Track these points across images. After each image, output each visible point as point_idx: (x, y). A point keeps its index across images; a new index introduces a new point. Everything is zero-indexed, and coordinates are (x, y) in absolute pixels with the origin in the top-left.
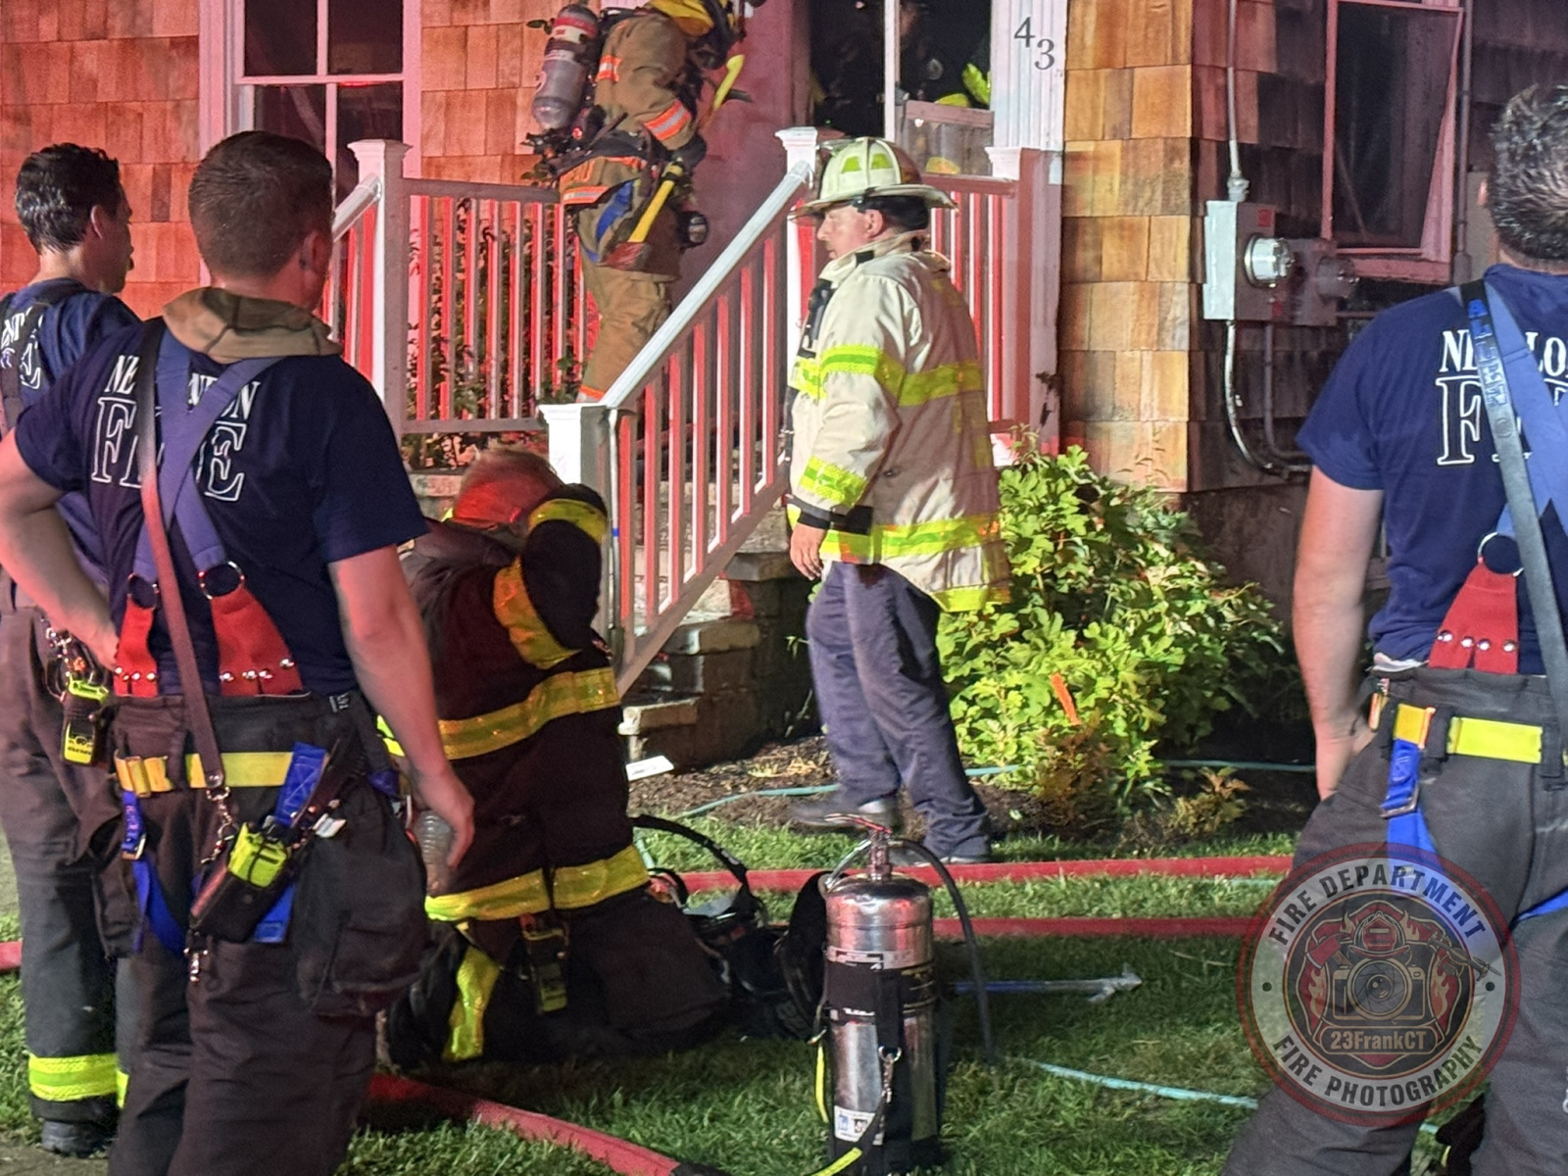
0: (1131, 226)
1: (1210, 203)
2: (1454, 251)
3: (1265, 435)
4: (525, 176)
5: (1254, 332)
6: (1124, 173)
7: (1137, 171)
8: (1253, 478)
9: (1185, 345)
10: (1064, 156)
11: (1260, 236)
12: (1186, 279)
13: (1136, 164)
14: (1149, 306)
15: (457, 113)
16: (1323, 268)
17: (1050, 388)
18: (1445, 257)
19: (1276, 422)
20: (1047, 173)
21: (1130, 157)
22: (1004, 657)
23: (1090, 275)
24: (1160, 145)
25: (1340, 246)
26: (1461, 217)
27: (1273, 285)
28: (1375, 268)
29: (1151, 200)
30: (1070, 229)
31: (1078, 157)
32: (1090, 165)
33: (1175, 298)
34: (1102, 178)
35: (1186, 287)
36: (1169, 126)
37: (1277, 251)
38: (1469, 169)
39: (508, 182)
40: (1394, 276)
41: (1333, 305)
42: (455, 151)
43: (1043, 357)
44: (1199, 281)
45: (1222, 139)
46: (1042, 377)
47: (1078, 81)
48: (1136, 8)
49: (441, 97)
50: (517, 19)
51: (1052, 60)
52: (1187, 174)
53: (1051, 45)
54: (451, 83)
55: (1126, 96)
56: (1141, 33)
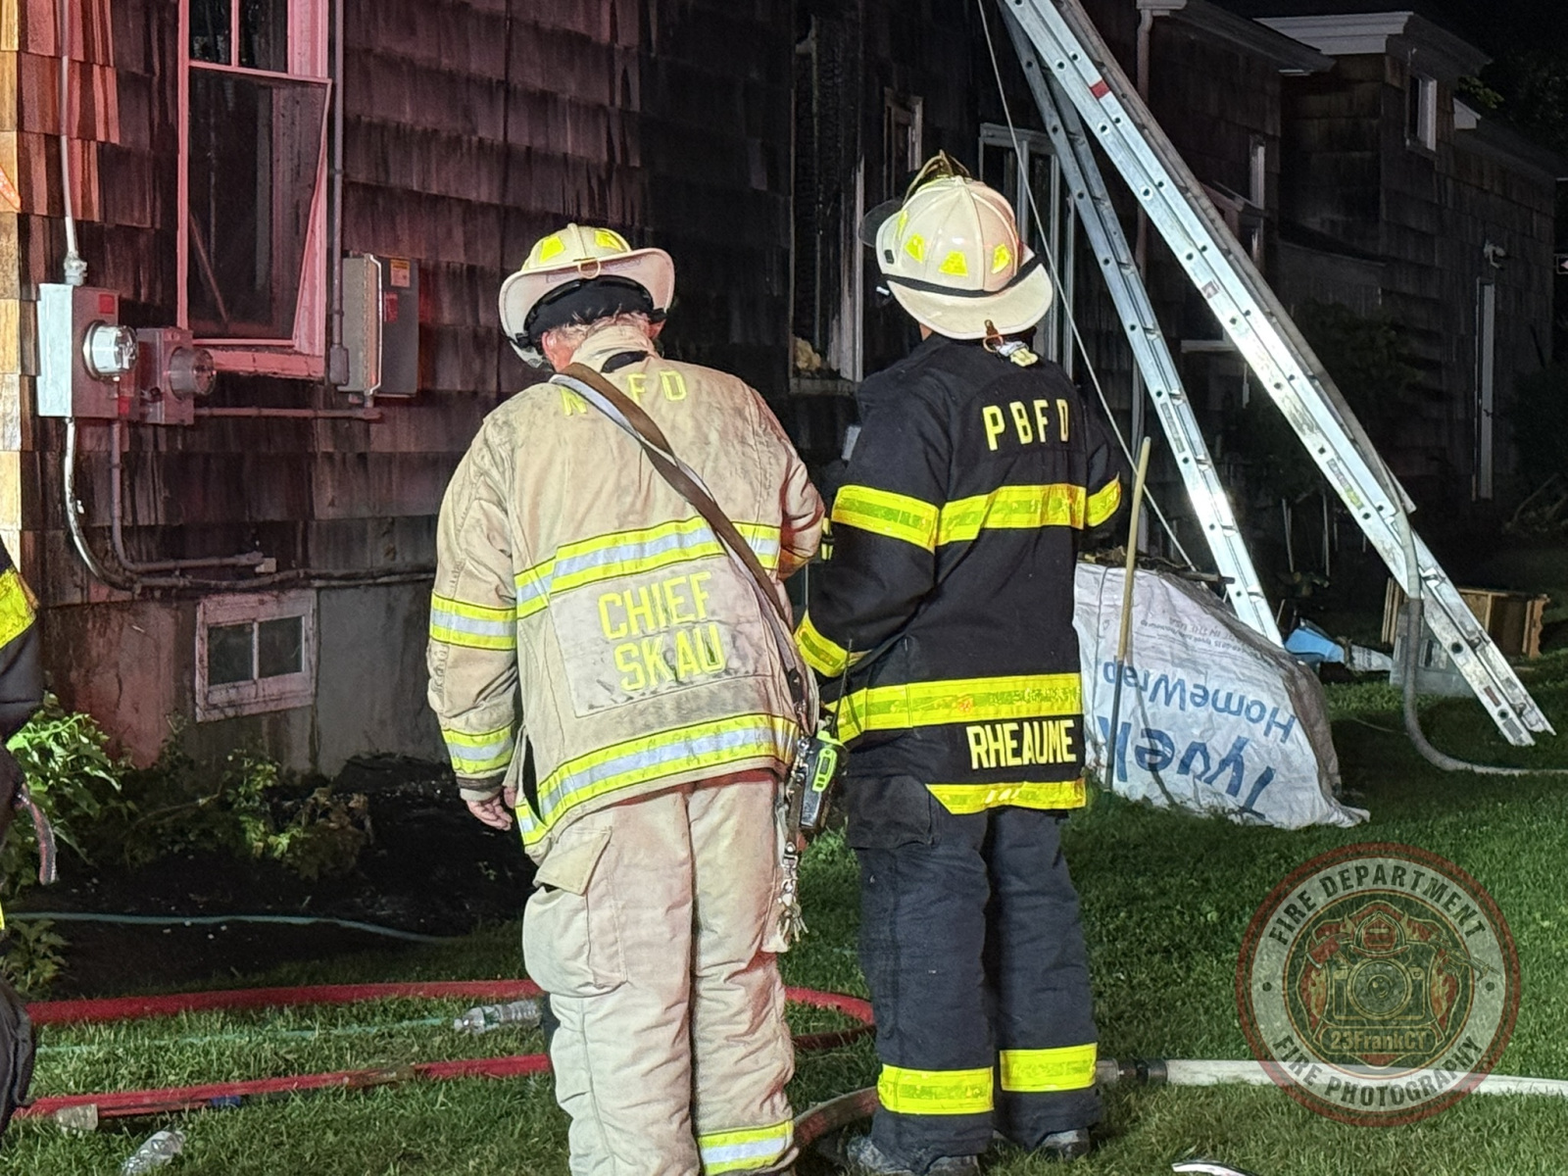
1: (43, 287)
2: (329, 343)
3: (113, 546)
5: (100, 430)
8: (100, 593)
9: (17, 446)
11: (101, 323)
12: (17, 371)
16: (176, 362)
18: (319, 349)
19: (124, 529)
25: (195, 337)
26: (336, 306)
27: (117, 379)
28: (238, 360)
33: (6, 392)
35: (19, 379)
37: (120, 341)
38: (344, 254)
40: (261, 370)
41: (192, 403)
44: (33, 373)
45: (56, 215)
52: (15, 253)
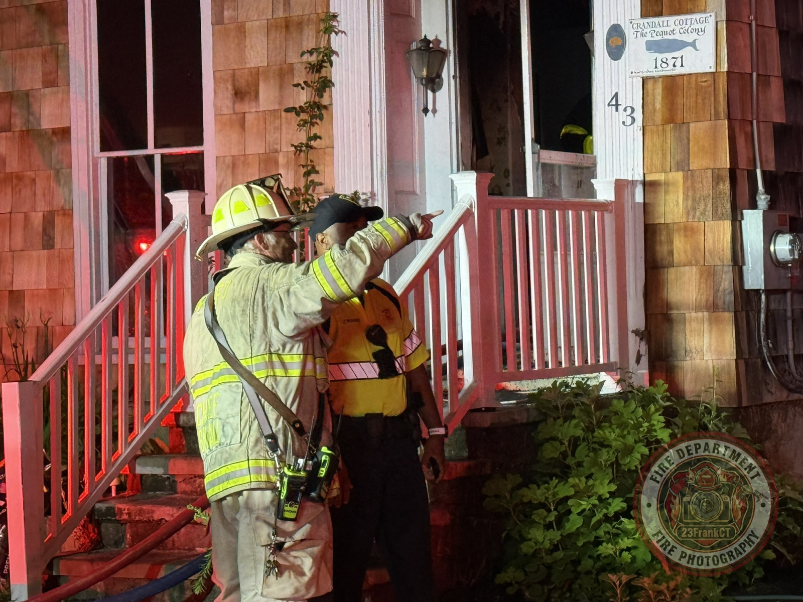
0: (692, 229)
1: (745, 211)
3: (789, 367)
5: (779, 297)
6: (685, 193)
7: (694, 191)
8: (782, 396)
9: (732, 308)
10: (645, 184)
11: (780, 232)
12: (730, 263)
13: (693, 186)
14: (707, 281)
15: (239, 170)
17: (641, 339)
19: (797, 357)
20: (633, 195)
21: (689, 181)
22: (618, 528)
23: (666, 263)
24: (709, 174)
27: (790, 265)
29: (705, 210)
30: (651, 232)
31: (654, 184)
32: (663, 189)
33: (724, 276)
34: (671, 198)
35: (731, 268)
36: (715, 161)
37: (792, 242)
43: (636, 318)
44: (741, 265)
45: (752, 168)
46: (636, 332)
47: (652, 132)
48: (689, 83)
49: (229, 160)
50: (277, 107)
51: (633, 120)
52: (728, 193)
53: (633, 110)
54: (235, 152)
55: (685, 141)
56: (693, 100)
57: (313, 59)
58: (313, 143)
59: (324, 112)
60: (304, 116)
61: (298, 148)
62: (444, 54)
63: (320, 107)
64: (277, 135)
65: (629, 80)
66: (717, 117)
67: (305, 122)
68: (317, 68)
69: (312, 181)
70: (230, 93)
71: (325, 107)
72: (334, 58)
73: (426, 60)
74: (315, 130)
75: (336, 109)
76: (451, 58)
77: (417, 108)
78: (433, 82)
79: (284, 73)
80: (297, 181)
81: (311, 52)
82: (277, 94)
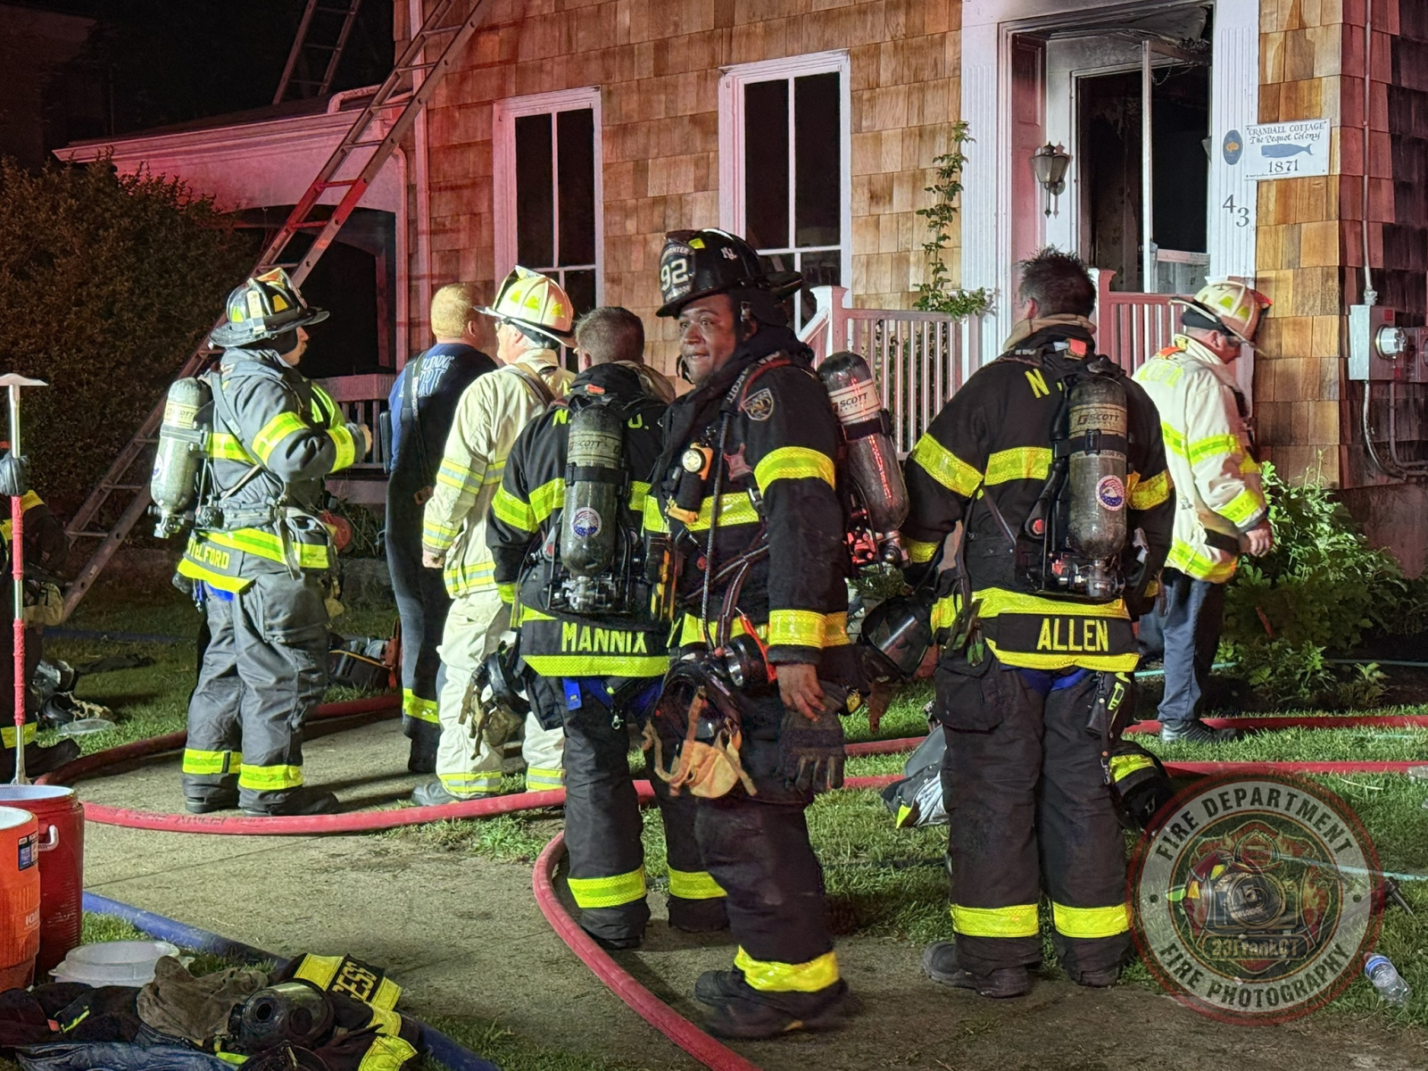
0: (1301, 323)
1: (1352, 307)
3: (1391, 452)
4: (914, 305)
5: (1382, 387)
6: (1295, 289)
7: (1304, 288)
8: (1383, 480)
9: (1337, 397)
10: (1255, 281)
11: (1386, 326)
12: (1337, 355)
13: (1303, 283)
14: (1312, 370)
15: (874, 268)
19: (1398, 444)
21: (1299, 280)
23: (1274, 355)
24: (1319, 271)
27: (1394, 357)
29: (1314, 305)
31: (1264, 281)
32: (1273, 285)
33: (1330, 368)
34: (1281, 294)
35: (1337, 360)
36: (1325, 259)
37: (1397, 336)
39: (904, 308)
42: (873, 292)
44: (1346, 356)
45: (1360, 266)
47: (1265, 233)
48: (1303, 186)
49: (864, 259)
50: (910, 209)
51: (1247, 220)
52: (1337, 289)
53: (1247, 211)
54: (869, 250)
55: (1296, 241)
56: (1306, 202)
57: (945, 164)
58: (942, 243)
59: (953, 213)
60: (934, 218)
61: (928, 248)
62: (1067, 159)
63: (949, 209)
64: (909, 236)
65: (1244, 184)
66: (1329, 218)
67: (936, 223)
68: (948, 173)
69: (941, 278)
70: (867, 195)
71: (954, 209)
72: (963, 164)
73: (1050, 164)
74: (944, 231)
75: (964, 212)
76: (1074, 162)
77: (1040, 211)
78: (1055, 186)
79: (917, 178)
80: (926, 278)
81: (942, 159)
82: (910, 196)
